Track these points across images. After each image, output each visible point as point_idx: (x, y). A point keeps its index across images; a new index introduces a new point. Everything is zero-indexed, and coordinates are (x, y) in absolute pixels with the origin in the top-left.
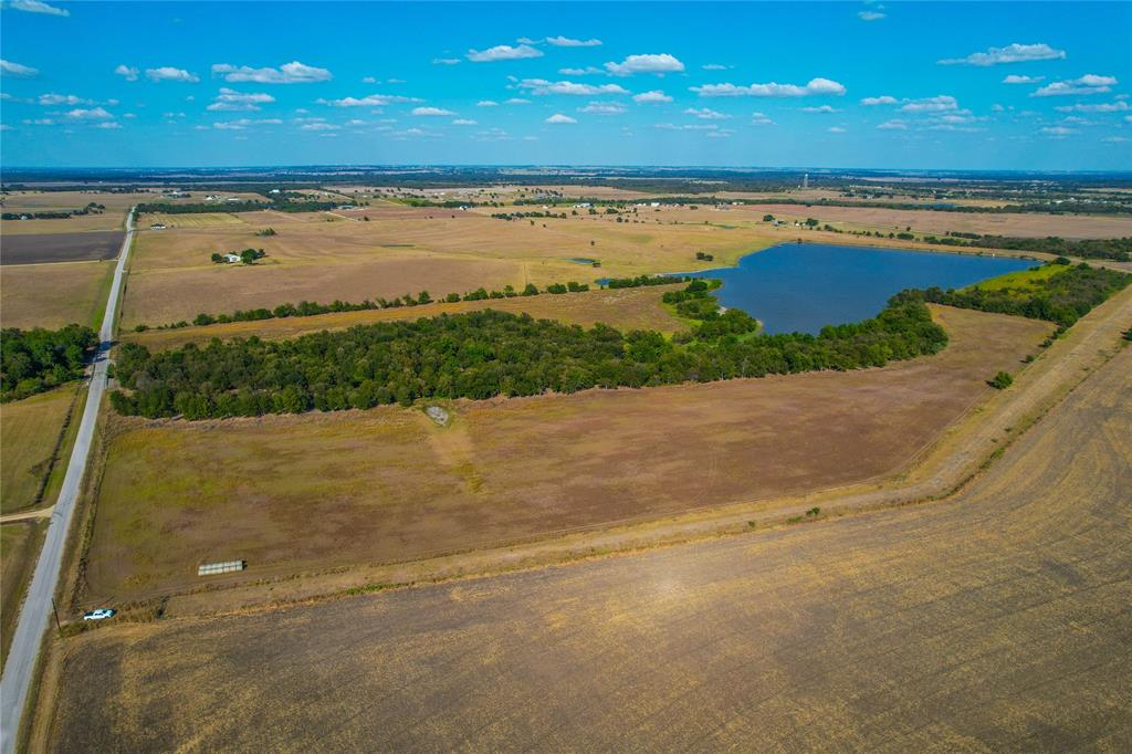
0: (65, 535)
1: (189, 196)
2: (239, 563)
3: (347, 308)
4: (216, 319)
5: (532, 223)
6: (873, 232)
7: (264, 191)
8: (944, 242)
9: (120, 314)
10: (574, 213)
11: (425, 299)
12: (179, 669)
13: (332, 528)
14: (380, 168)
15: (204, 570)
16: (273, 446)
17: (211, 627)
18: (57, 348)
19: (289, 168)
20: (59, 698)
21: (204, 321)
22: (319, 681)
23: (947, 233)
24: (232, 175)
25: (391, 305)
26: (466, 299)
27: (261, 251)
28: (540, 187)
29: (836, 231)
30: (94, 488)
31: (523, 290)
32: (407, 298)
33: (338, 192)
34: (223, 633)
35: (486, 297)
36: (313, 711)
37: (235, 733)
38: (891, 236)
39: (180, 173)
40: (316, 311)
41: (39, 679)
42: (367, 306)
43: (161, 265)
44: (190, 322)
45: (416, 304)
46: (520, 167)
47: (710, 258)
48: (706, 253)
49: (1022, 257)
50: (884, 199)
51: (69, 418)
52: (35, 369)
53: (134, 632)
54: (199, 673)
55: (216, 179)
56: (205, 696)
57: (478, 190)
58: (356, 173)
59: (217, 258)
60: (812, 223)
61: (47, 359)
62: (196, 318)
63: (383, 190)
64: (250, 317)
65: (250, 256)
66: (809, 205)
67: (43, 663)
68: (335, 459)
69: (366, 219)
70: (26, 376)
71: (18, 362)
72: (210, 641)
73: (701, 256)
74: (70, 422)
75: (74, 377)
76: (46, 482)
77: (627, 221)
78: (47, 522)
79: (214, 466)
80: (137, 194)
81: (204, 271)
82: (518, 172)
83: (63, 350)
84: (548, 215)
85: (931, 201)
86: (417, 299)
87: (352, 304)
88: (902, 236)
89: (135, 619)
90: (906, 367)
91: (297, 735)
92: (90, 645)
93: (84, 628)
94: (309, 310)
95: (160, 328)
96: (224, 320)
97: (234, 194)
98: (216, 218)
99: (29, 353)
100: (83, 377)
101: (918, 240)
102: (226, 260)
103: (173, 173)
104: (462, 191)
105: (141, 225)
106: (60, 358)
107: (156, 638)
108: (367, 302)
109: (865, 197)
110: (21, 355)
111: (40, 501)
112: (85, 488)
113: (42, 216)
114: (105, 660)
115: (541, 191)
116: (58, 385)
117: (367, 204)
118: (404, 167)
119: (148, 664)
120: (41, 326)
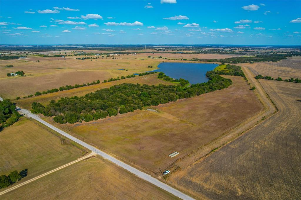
3: (79, 86)
4: (42, 93)
6: (177, 59)
10: (98, 57)
11: (98, 82)
21: (38, 94)
23: (192, 59)
25: (90, 85)
26: (108, 81)
32: (94, 82)
38: (182, 60)
40: (71, 88)
42: (84, 85)
47: (152, 67)
49: (214, 63)
50: (166, 51)
59: (9, 75)
60: (161, 57)
64: (52, 91)
69: (38, 61)
73: (149, 67)
86: (96, 82)
88: (184, 60)
94: (69, 87)
95: (24, 98)
96: (44, 93)
100: (21, 115)
101: (188, 60)
109: (162, 51)
118: (19, 45)
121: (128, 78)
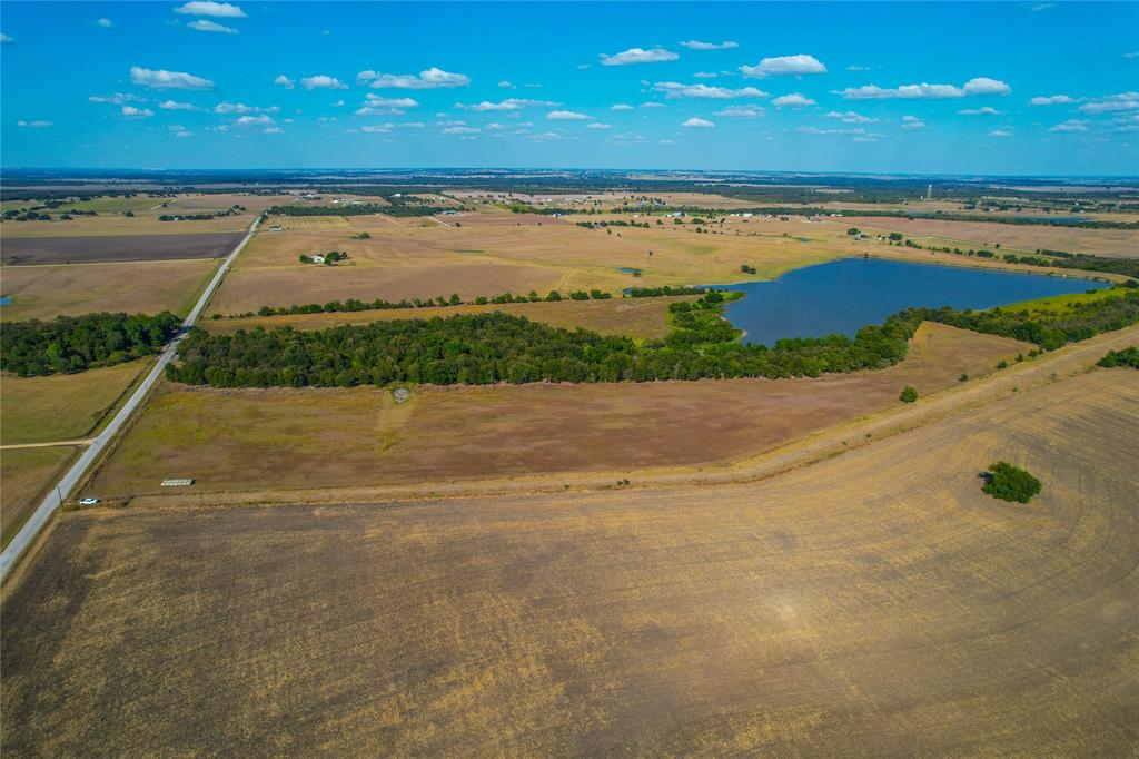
0: (94, 456)
1: (320, 198)
2: (191, 480)
3: (387, 306)
4: (277, 311)
5: (609, 232)
6: (955, 248)
7: (386, 195)
8: (1024, 261)
9: (208, 304)
10: (659, 222)
11: (456, 301)
12: (120, 535)
13: (265, 465)
14: (513, 172)
15: (166, 483)
16: (262, 410)
17: (151, 515)
18: (146, 329)
19: (428, 170)
20: (48, 542)
21: (267, 312)
22: (198, 550)
23: (1038, 251)
24: (373, 177)
25: (425, 305)
26: (493, 302)
27: (344, 253)
28: (646, 195)
29: (915, 246)
30: (127, 430)
31: (547, 295)
32: (440, 299)
33: (453, 197)
34: (157, 519)
35: (511, 301)
36: (186, 564)
37: (134, 570)
38: (971, 253)
39: (329, 174)
41: (41, 532)
42: (404, 305)
43: (258, 263)
44: (255, 313)
45: (447, 305)
46: (649, 172)
47: (753, 271)
48: (751, 267)
49: (1095, 279)
50: (1010, 213)
51: (135, 381)
52: (126, 344)
53: (106, 513)
54: (130, 538)
55: (358, 182)
56: (128, 550)
57: (585, 197)
58: (488, 176)
59: (304, 259)
60: (895, 237)
61: (135, 338)
62: (260, 310)
63: (496, 195)
64: (304, 311)
65: (334, 257)
66: (911, 218)
67: (47, 524)
68: (300, 421)
69: (458, 225)
70: (118, 349)
71: (114, 338)
72: (147, 522)
73: (745, 269)
74: (133, 385)
75: (153, 352)
76: (98, 424)
77: (706, 232)
78: (88, 447)
79: (214, 420)
80: (280, 197)
81: (289, 269)
82: (646, 178)
83: (149, 331)
84: (633, 224)
85: (1065, 214)
86: (448, 300)
87: (390, 302)
88: (982, 254)
89: (108, 506)
90: (838, 379)
91: (168, 575)
92: (77, 518)
93: (77, 508)
94: (354, 307)
95: (231, 317)
96: (283, 312)
97: (360, 197)
98: (330, 221)
99: (124, 332)
100: (159, 353)
101: (995, 258)
102: (311, 261)
103: (324, 174)
104: (569, 198)
105: (264, 227)
106: (145, 337)
107: (116, 518)
108: (404, 302)
109: (987, 210)
110: (118, 334)
111: (89, 434)
112: (120, 429)
113: (190, 218)
114: (82, 527)
115: (646, 199)
116: (139, 358)
117: (474, 209)
118: (524, 170)
119: (104, 531)
120: (143, 311)
121: (574, 298)
